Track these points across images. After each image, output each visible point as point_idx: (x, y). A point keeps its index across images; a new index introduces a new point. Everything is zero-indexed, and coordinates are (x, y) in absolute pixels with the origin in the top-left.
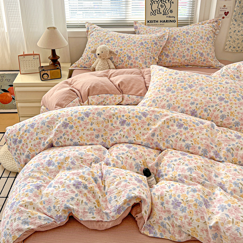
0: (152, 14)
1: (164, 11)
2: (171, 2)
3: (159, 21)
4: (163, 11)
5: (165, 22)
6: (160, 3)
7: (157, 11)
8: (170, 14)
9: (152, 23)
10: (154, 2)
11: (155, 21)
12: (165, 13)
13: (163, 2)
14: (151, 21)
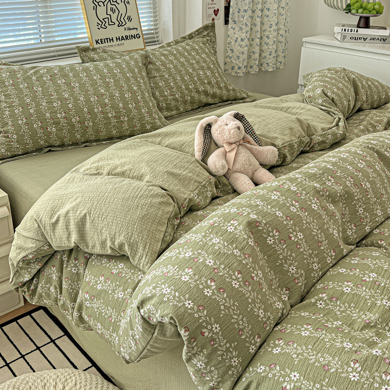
0: (100, 26)
1: (119, 19)
2: (125, 2)
3: (115, 39)
4: (117, 20)
5: (124, 39)
6: (109, 6)
7: (107, 20)
8: (129, 25)
9: (104, 45)
10: (98, 3)
11: (108, 40)
12: (121, 23)
13: (113, 2)
14: (101, 40)
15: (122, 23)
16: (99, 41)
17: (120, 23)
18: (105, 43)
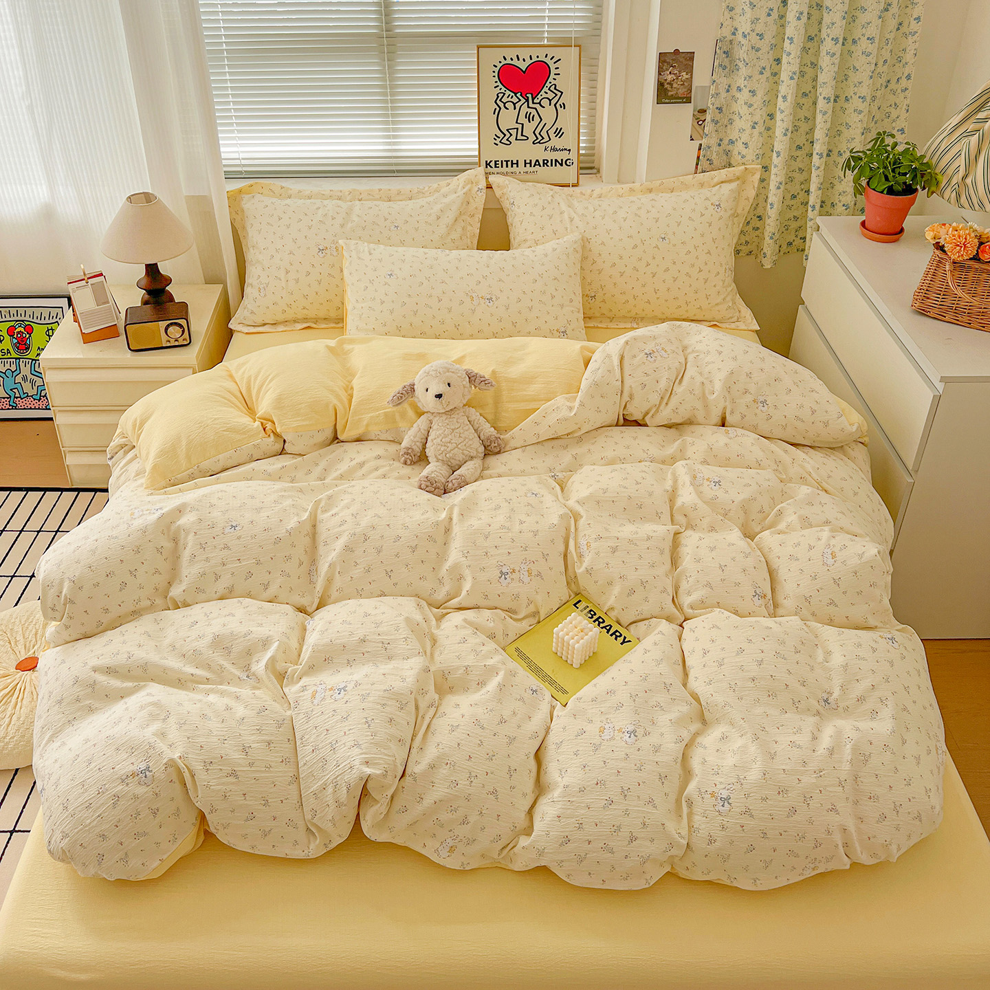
0: (498, 140)
1: (537, 132)
2: (558, 106)
3: (521, 164)
4: (534, 132)
5: (540, 166)
6: (525, 109)
7: (514, 132)
8: (556, 142)
9: (500, 170)
10: (505, 104)
11: (509, 163)
12: (540, 138)
13: (533, 103)
14: (495, 162)
15: (543, 138)
16: (492, 164)
17: (537, 139)
18: (502, 167)
